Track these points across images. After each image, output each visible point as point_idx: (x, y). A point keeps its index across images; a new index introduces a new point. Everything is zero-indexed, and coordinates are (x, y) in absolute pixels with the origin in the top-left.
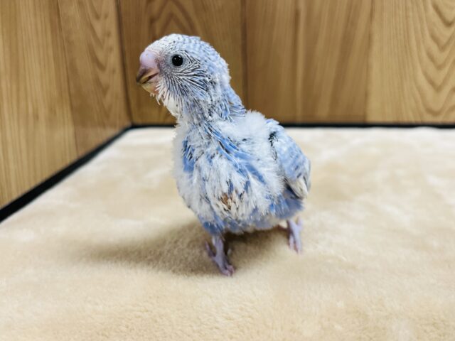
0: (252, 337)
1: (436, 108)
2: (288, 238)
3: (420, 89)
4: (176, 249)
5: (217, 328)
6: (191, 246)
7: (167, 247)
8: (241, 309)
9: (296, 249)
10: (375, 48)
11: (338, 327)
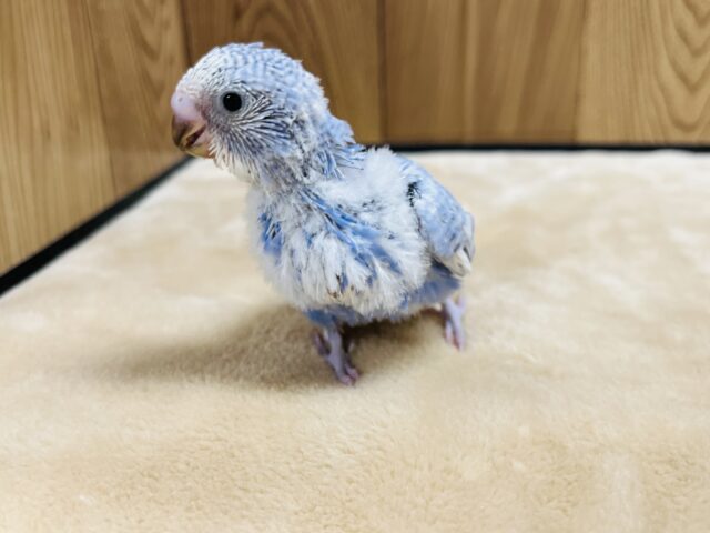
0: (383, 481)
1: (689, 119)
2: (444, 326)
3: (663, 89)
4: (268, 344)
5: (328, 466)
6: (292, 338)
7: (253, 340)
8: (367, 437)
9: (456, 343)
10: (593, 22)
11: (518, 466)
